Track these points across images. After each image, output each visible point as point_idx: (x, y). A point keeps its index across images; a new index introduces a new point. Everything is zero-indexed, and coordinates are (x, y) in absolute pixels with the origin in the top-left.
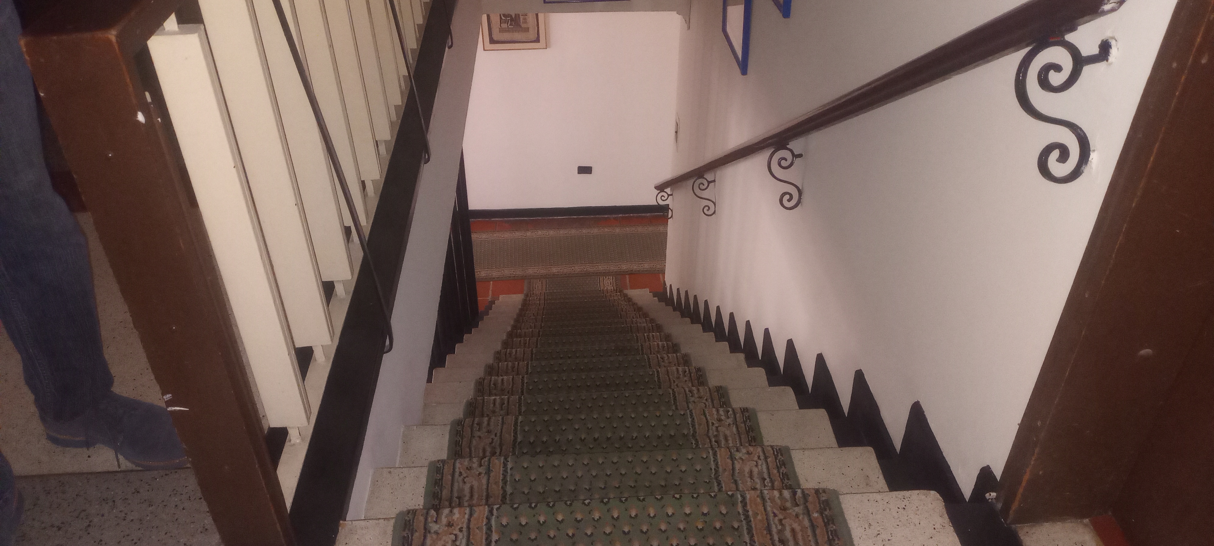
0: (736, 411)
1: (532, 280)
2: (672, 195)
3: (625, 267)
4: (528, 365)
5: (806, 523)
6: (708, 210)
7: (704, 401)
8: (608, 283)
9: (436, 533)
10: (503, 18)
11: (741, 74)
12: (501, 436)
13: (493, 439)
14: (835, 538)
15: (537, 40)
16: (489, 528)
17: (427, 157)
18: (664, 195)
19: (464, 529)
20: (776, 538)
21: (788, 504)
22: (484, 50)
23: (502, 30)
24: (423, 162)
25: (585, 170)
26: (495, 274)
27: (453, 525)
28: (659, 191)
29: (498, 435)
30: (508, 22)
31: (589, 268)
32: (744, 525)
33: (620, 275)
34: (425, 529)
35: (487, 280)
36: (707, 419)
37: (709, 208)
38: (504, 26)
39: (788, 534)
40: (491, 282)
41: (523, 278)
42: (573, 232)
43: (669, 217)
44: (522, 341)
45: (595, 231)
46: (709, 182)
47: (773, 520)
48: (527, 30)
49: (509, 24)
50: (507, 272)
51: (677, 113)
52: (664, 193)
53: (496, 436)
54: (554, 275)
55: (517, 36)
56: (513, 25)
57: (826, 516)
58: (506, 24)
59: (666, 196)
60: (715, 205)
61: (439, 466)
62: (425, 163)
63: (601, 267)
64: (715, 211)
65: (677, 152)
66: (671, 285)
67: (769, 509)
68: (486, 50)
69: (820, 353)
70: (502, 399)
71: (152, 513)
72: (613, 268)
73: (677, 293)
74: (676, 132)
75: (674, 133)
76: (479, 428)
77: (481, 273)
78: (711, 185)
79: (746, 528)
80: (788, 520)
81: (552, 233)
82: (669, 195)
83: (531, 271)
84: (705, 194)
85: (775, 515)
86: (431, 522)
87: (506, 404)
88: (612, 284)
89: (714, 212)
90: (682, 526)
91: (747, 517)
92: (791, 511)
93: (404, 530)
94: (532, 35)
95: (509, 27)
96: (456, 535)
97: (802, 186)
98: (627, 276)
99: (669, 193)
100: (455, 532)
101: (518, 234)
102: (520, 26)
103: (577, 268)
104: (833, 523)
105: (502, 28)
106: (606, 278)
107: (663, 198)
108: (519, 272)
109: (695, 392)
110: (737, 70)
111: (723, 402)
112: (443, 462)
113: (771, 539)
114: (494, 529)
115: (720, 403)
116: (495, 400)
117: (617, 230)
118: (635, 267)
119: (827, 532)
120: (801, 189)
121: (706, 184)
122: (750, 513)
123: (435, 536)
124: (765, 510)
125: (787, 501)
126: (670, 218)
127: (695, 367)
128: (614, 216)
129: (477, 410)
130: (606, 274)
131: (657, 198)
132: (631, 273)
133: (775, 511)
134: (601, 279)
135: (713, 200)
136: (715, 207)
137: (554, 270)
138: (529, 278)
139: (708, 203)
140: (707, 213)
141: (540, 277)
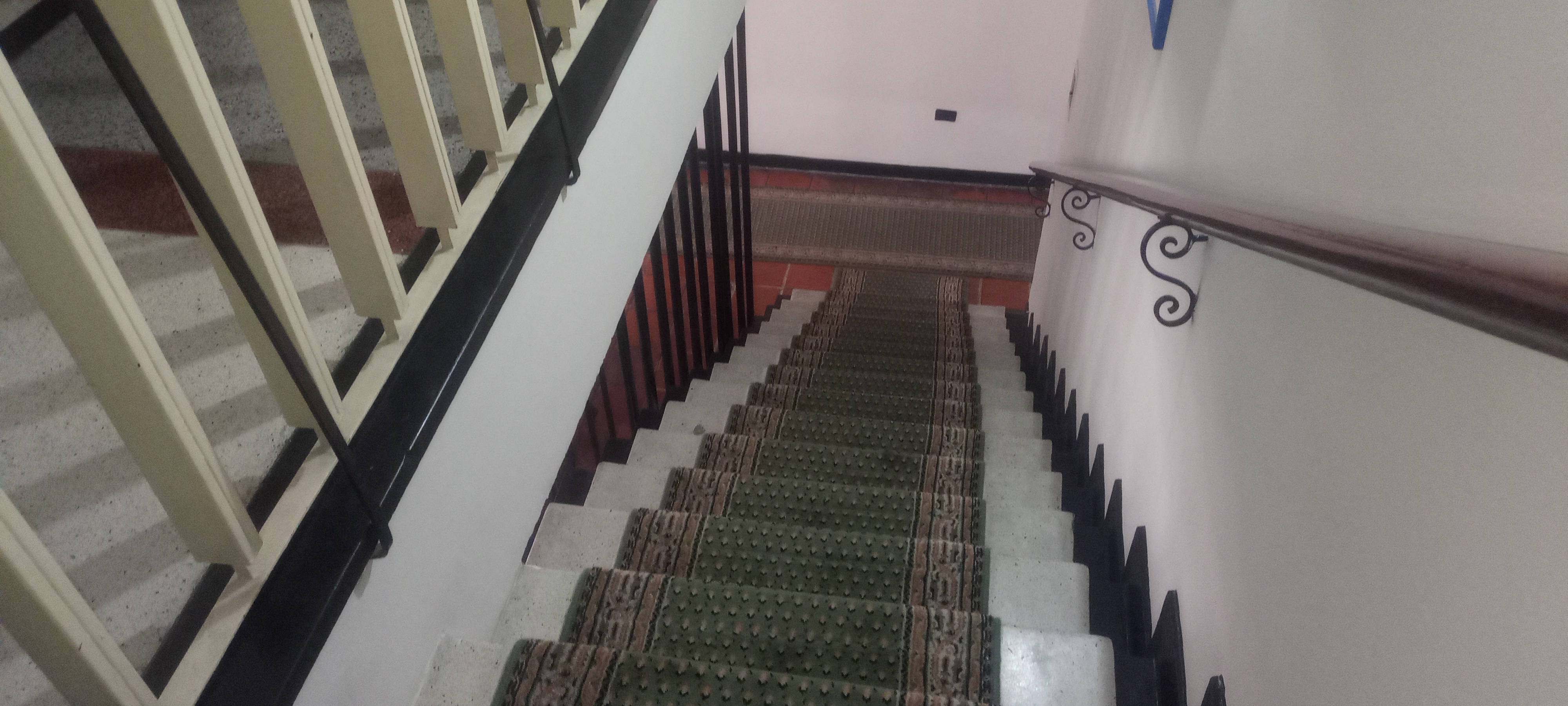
1: (845, 270)
3: (980, 265)
4: (734, 479)
6: (1082, 240)
7: (956, 642)
8: (951, 287)
12: (581, 686)
13: (567, 690)
25: (946, 117)
26: (797, 253)
29: (578, 683)
31: (929, 261)
33: (973, 278)
35: (784, 261)
37: (1084, 237)
40: (787, 267)
41: (831, 265)
42: (917, 204)
44: (761, 413)
45: (949, 206)
46: (1090, 197)
50: (813, 253)
51: (1077, 61)
53: (574, 685)
54: (877, 265)
60: (1094, 234)
63: (946, 262)
64: (1093, 243)
65: (1069, 120)
66: (1033, 314)
70: (638, 579)
72: (962, 265)
74: (1071, 93)
75: (1069, 91)
76: (552, 665)
77: (778, 249)
78: (1093, 202)
81: (885, 201)
84: (1081, 215)
87: (641, 590)
88: (956, 290)
89: (1092, 245)
97: (1198, 290)
98: (981, 280)
101: (838, 198)
103: (912, 260)
106: (950, 278)
108: (829, 254)
109: (946, 620)
111: (986, 649)
115: (982, 651)
116: (627, 577)
117: (981, 208)
118: (996, 268)
120: (1195, 294)
121: (1085, 199)
128: (980, 185)
129: (595, 591)
130: (950, 273)
132: (988, 277)
134: (943, 279)
135: (1093, 226)
136: (1094, 237)
137: (879, 257)
138: (843, 266)
139: (1084, 229)
140: (1081, 244)
141: (857, 266)
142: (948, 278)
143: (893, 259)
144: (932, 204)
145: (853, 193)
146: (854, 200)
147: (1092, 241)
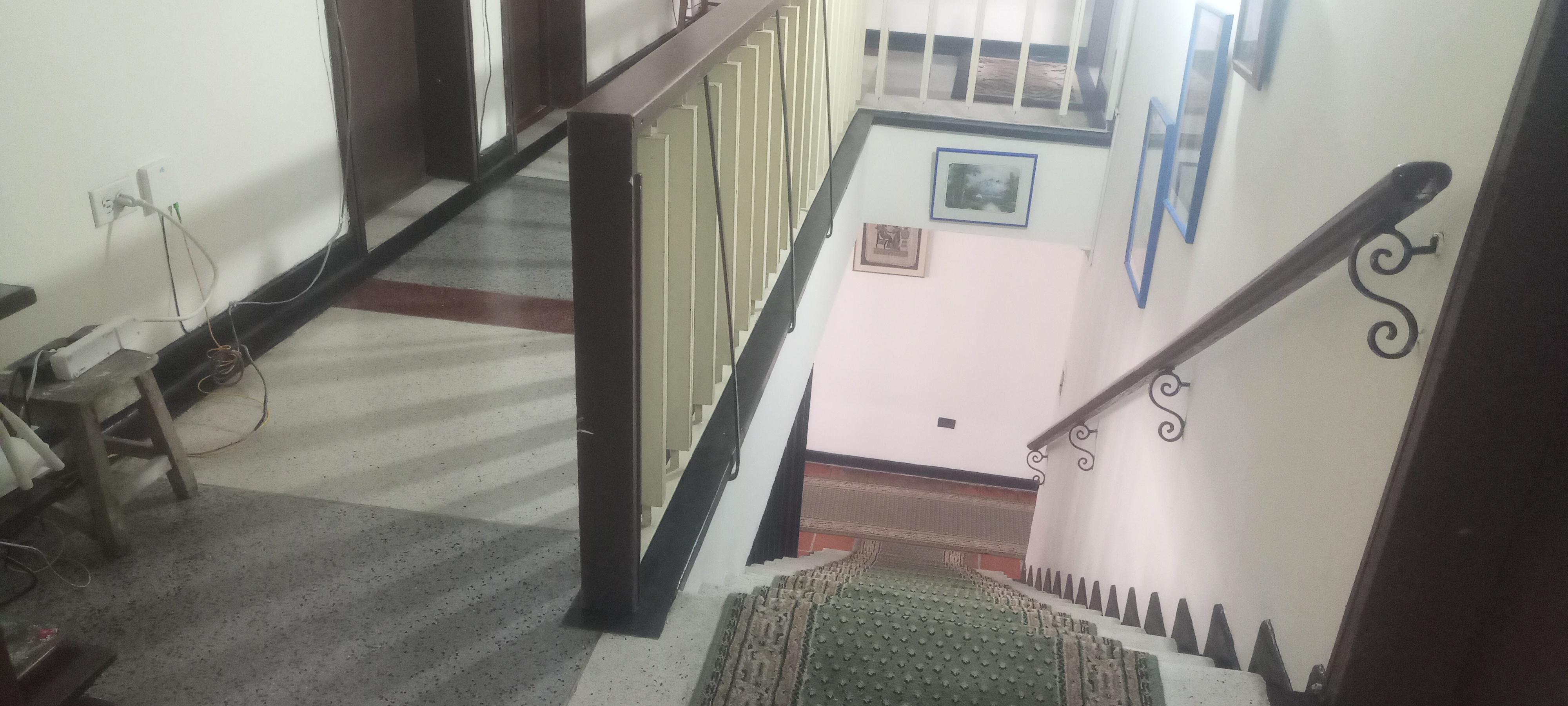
0: (1074, 621)
1: (863, 540)
2: (1046, 457)
3: (978, 544)
5: (1120, 672)
6: (1084, 463)
8: (955, 558)
9: (763, 613)
10: (881, 238)
11: (1137, 306)
14: (1146, 689)
15: (915, 267)
16: (812, 619)
17: (791, 327)
18: (1037, 455)
19: (789, 615)
20: (1086, 679)
21: (1105, 655)
22: (853, 270)
23: (877, 251)
24: (787, 332)
25: (947, 423)
26: (821, 525)
27: (778, 610)
28: (1031, 451)
30: (886, 243)
31: (934, 538)
32: (1057, 662)
33: (970, 553)
34: (753, 608)
35: (810, 531)
36: (1041, 622)
37: (1086, 461)
38: (881, 246)
39: (1099, 677)
40: (815, 534)
41: (853, 536)
42: (921, 494)
43: (1041, 482)
45: (948, 497)
46: (1090, 432)
47: (1087, 664)
48: (905, 254)
49: (886, 245)
50: (836, 526)
51: (1065, 361)
52: (1039, 453)
54: (890, 538)
55: (893, 259)
56: (890, 247)
57: (1141, 671)
58: (883, 245)
59: (1040, 457)
60: (1093, 459)
61: (764, 590)
62: (789, 332)
63: (949, 540)
64: (1093, 465)
66: (1031, 567)
67: (1084, 654)
68: (855, 271)
69: (1184, 598)
71: (515, 556)
72: (963, 544)
73: (1037, 575)
74: (1061, 385)
75: (1059, 386)
77: (806, 522)
78: (1093, 435)
79: (1058, 668)
80: (1101, 667)
81: (894, 491)
82: (1043, 457)
83: (863, 529)
84: (1084, 444)
85: (1089, 661)
86: (758, 604)
88: (959, 560)
89: (1092, 468)
90: (994, 652)
91: (1060, 657)
92: (1106, 660)
93: (735, 606)
94: (910, 261)
95: (886, 248)
96: (780, 618)
97: (1186, 418)
98: (980, 555)
99: (1044, 454)
100: (779, 615)
101: (855, 486)
102: (899, 249)
103: (920, 536)
104: (1147, 678)
105: (878, 249)
106: (953, 552)
107: (1035, 458)
108: (850, 528)
110: (1135, 303)
112: (769, 588)
113: (1081, 678)
114: (815, 619)
117: (975, 501)
118: (990, 546)
119: (1139, 684)
120: (1184, 420)
121: (1086, 432)
122: (1064, 655)
123: (761, 615)
124: (1080, 655)
125: (1103, 652)
126: (1041, 484)
127: (1040, 603)
128: (973, 484)
130: (955, 548)
131: (1029, 462)
132: (985, 553)
133: (1089, 657)
134: (947, 552)
135: (1093, 455)
136: (1094, 461)
137: (891, 533)
138: (861, 538)
139: (1085, 455)
140: (1084, 466)
141: (872, 538)
142: (951, 552)
143: (903, 534)
144: (934, 495)
145: (868, 483)
146: (868, 488)
147: (1092, 464)
